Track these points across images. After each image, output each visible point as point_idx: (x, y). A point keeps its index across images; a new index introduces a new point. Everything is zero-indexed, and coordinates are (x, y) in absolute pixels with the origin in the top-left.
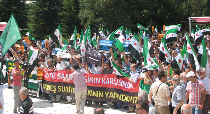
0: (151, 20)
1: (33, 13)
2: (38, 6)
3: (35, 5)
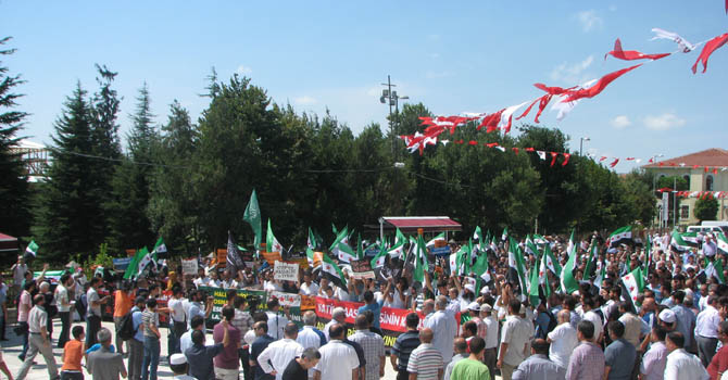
0: (301, 222)
1: (45, 204)
2: (56, 187)
3: (48, 187)
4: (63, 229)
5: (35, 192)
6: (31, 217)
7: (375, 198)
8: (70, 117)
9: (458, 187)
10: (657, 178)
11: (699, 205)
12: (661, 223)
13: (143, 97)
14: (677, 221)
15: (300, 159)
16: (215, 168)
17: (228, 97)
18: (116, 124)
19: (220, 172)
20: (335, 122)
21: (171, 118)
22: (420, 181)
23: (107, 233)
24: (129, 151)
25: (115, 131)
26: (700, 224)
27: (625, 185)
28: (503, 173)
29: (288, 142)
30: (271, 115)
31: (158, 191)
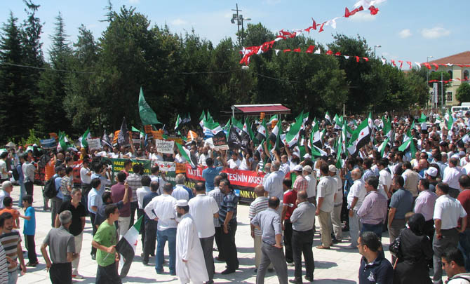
4: (4, 119)
8: (7, 37)
9: (288, 82)
10: (429, 73)
11: (459, 91)
12: (433, 104)
13: (59, 22)
14: (444, 103)
15: (175, 64)
16: (113, 72)
17: (120, 22)
18: (40, 42)
19: (116, 75)
20: (198, 38)
21: (80, 37)
22: (260, 79)
23: (36, 121)
24: (50, 61)
25: (40, 47)
26: (460, 105)
27: (406, 78)
28: (319, 72)
29: (165, 53)
30: (151, 33)
31: (72, 90)
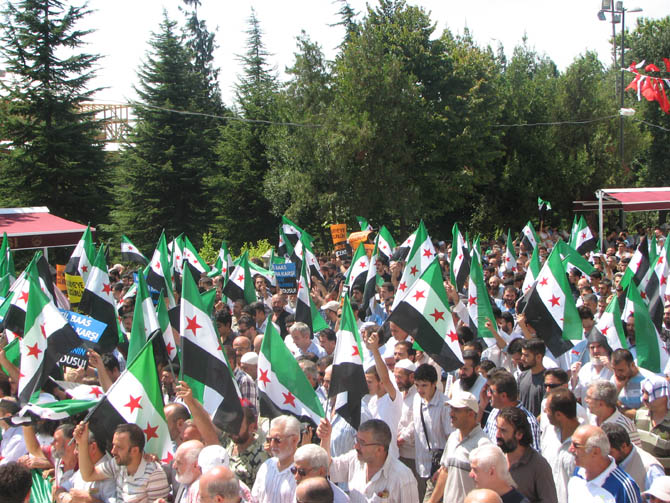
0: (483, 198)
1: (128, 180)
2: (142, 157)
3: (133, 156)
4: (154, 214)
5: (115, 164)
6: (111, 198)
7: (590, 162)
8: (158, 59)
13: (253, 27)
15: (482, 107)
16: (360, 124)
17: (375, 22)
18: (215, 68)
19: (367, 130)
20: (532, 55)
21: (297, 56)
22: (657, 134)
23: (211, 218)
24: (239, 105)
25: (216, 76)
29: (462, 85)
30: (438, 47)
31: (280, 160)
